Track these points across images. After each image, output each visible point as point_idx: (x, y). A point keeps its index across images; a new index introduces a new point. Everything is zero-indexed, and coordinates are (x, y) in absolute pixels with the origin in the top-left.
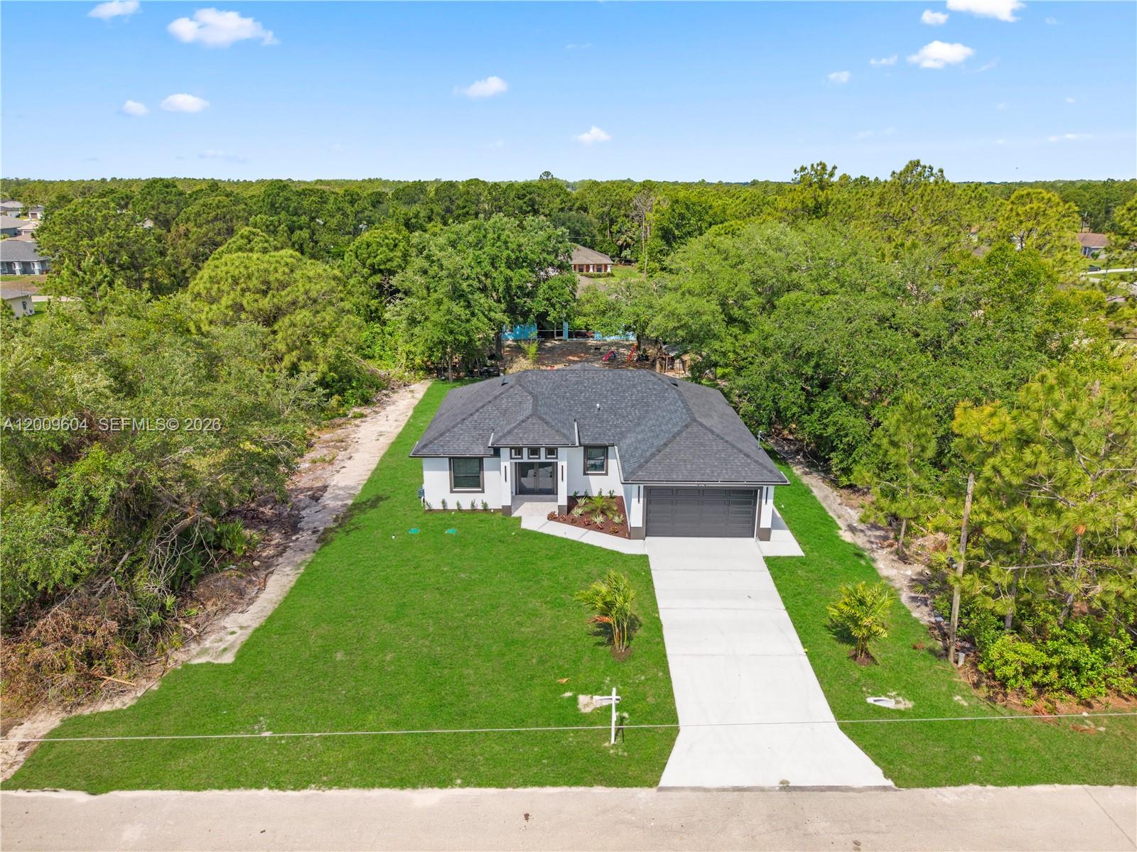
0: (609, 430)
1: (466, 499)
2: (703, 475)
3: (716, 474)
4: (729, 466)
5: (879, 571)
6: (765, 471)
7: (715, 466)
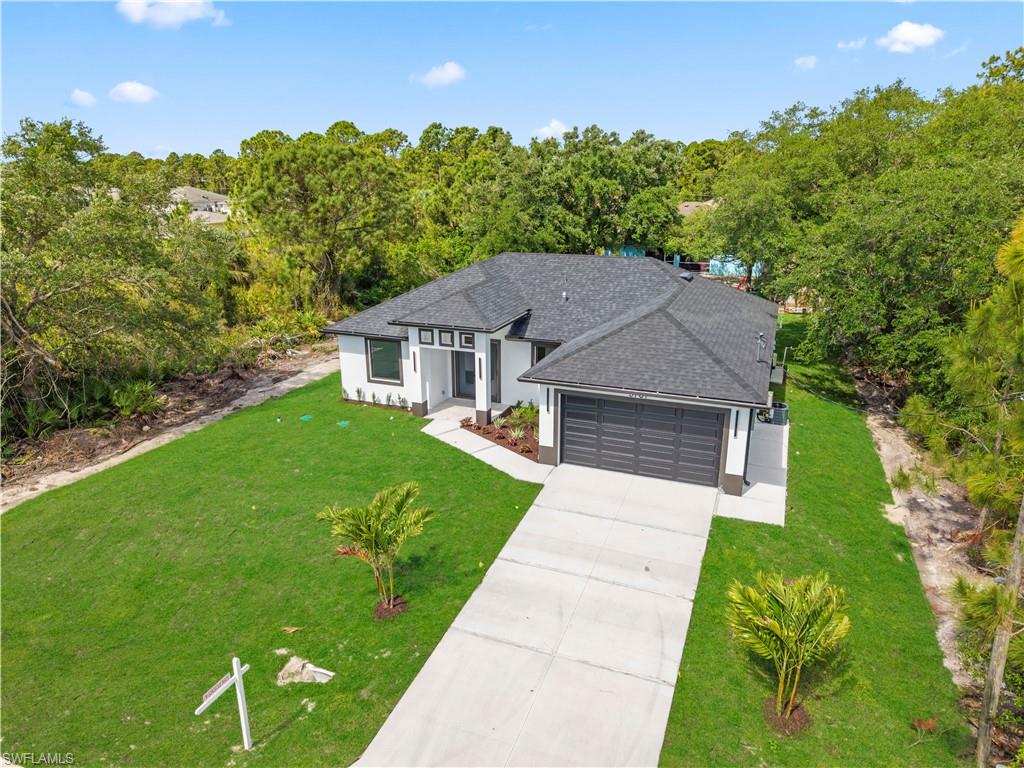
0: (568, 325)
1: (382, 392)
2: (637, 381)
3: (656, 382)
4: (682, 373)
5: (923, 577)
6: (736, 385)
7: (660, 371)
